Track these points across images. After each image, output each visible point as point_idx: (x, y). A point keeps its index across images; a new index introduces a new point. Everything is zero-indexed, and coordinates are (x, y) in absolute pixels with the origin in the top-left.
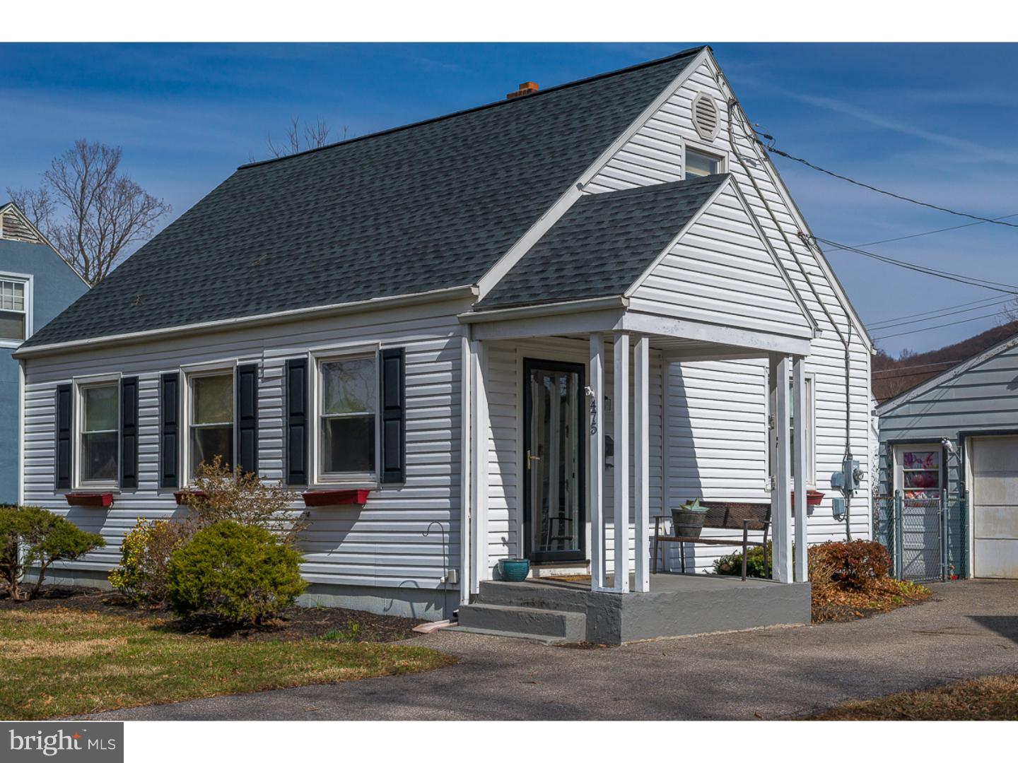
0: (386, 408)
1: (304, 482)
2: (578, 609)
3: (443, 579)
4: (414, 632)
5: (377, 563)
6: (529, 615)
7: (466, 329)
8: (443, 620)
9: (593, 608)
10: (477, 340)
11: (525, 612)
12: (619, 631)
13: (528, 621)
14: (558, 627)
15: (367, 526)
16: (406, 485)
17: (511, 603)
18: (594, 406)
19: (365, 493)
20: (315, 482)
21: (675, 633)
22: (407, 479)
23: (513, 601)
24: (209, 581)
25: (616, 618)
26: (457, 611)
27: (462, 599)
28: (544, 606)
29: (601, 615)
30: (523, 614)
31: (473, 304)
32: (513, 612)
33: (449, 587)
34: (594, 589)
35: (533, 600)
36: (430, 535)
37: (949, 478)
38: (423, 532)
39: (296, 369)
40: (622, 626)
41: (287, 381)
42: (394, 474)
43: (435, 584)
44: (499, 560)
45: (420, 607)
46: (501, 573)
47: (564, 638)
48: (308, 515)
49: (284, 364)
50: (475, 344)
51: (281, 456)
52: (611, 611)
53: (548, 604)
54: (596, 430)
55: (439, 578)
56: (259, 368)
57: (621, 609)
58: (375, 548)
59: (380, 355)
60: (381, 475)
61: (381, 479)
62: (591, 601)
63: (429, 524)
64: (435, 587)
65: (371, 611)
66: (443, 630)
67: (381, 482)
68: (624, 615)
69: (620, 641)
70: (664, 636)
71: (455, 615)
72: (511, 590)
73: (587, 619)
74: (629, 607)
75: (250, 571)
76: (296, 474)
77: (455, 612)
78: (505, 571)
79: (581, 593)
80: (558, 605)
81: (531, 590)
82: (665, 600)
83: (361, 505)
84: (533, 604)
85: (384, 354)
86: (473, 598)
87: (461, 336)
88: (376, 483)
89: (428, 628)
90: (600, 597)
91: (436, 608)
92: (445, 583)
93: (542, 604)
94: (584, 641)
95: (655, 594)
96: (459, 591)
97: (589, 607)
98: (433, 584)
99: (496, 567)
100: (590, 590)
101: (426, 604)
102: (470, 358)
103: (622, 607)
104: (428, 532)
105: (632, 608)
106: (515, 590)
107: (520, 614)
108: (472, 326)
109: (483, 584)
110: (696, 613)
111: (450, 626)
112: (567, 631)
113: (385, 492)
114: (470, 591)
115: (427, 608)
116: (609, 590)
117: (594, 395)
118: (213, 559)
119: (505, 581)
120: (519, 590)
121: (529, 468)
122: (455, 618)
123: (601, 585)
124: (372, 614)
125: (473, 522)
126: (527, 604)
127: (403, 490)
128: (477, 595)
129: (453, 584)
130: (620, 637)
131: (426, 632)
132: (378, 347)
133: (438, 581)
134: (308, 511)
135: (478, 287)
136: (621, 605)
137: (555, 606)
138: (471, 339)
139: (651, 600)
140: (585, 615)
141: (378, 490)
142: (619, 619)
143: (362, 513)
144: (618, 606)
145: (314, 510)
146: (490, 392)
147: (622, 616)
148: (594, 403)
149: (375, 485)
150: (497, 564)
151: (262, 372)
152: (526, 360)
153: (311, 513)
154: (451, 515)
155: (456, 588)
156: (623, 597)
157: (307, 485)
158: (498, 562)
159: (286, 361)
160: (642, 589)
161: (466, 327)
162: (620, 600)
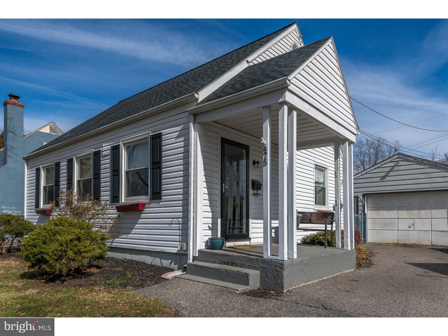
0: (153, 163)
1: (118, 201)
2: (256, 268)
3: (179, 248)
4: (162, 278)
5: (148, 239)
6: (226, 271)
7: (192, 118)
8: (178, 270)
9: (264, 268)
10: (198, 123)
11: (224, 269)
12: (282, 283)
13: (225, 275)
14: (244, 279)
15: (144, 221)
16: (162, 201)
17: (215, 262)
18: (266, 150)
19: (143, 205)
20: (123, 201)
21: (309, 281)
22: (163, 197)
23: (217, 261)
24: (39, 251)
25: (280, 275)
26: (186, 265)
27: (188, 259)
28: (234, 265)
29: (270, 272)
30: (223, 270)
31: (195, 104)
32: (217, 268)
33: (182, 252)
34: (265, 257)
35: (227, 261)
36: (172, 225)
37: (359, 209)
38: (169, 224)
39: (115, 150)
40: (284, 280)
41: (111, 157)
42: (157, 195)
43: (175, 250)
44: (208, 238)
45: (166, 263)
46: (209, 245)
47: (248, 287)
48: (119, 216)
49: (110, 149)
50: (197, 125)
51: (109, 190)
52: (277, 271)
53: (236, 264)
54: (267, 163)
55: (178, 247)
56: (101, 152)
57: (284, 270)
58: (148, 232)
59: (150, 138)
60: (151, 196)
61: (151, 198)
62: (263, 264)
63: (172, 219)
64: (175, 252)
65: (146, 262)
66: (177, 277)
67: (151, 199)
68: (285, 273)
69: (283, 290)
70: (303, 283)
71: (185, 267)
72: (215, 255)
73: (261, 274)
74: (288, 269)
75: (61, 245)
76: (115, 198)
77: (185, 266)
78: (211, 244)
79: (257, 259)
80: (242, 265)
81: (227, 255)
82: (304, 262)
83: (142, 211)
84: (227, 263)
85: (152, 137)
86: (194, 258)
87: (189, 122)
88: (148, 200)
89: (170, 275)
90: (269, 262)
91: (175, 264)
92: (180, 250)
93: (233, 264)
94: (259, 287)
95: (300, 260)
96: (187, 254)
97: (262, 267)
98: (174, 250)
99: (207, 242)
100: (262, 257)
101: (171, 261)
102: (194, 135)
103: (284, 268)
104: (171, 224)
105: (289, 269)
106: (217, 255)
107: (220, 270)
108: (195, 115)
109: (200, 251)
110: (317, 269)
111: (182, 275)
112: (250, 282)
113: (153, 205)
114: (193, 255)
115: (170, 264)
116: (275, 257)
117: (265, 143)
118: (44, 238)
119: (212, 249)
120: (219, 255)
121: (224, 192)
122: (185, 269)
123: (269, 255)
124: (146, 264)
125: (195, 218)
126: (224, 263)
127: (161, 203)
128: (197, 257)
129: (184, 251)
130: (283, 287)
131: (168, 279)
132: (150, 134)
133: (177, 249)
134: (119, 215)
135: (198, 94)
136: (284, 267)
137: (240, 265)
138: (195, 123)
139: (298, 263)
140: (259, 271)
141: (149, 203)
142: (282, 276)
143: (142, 215)
144: (282, 268)
145: (122, 214)
146: (204, 157)
147: (284, 274)
148: (265, 148)
149: (148, 201)
150: (208, 240)
151: (102, 153)
152: (223, 139)
153: (121, 216)
154: (183, 215)
155: (186, 253)
156: (285, 263)
157: (119, 202)
158: (208, 239)
159: (111, 146)
160: (293, 257)
161: (192, 115)
162: (283, 265)
